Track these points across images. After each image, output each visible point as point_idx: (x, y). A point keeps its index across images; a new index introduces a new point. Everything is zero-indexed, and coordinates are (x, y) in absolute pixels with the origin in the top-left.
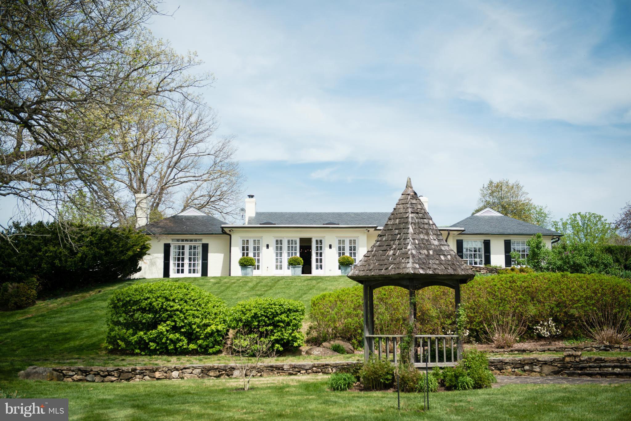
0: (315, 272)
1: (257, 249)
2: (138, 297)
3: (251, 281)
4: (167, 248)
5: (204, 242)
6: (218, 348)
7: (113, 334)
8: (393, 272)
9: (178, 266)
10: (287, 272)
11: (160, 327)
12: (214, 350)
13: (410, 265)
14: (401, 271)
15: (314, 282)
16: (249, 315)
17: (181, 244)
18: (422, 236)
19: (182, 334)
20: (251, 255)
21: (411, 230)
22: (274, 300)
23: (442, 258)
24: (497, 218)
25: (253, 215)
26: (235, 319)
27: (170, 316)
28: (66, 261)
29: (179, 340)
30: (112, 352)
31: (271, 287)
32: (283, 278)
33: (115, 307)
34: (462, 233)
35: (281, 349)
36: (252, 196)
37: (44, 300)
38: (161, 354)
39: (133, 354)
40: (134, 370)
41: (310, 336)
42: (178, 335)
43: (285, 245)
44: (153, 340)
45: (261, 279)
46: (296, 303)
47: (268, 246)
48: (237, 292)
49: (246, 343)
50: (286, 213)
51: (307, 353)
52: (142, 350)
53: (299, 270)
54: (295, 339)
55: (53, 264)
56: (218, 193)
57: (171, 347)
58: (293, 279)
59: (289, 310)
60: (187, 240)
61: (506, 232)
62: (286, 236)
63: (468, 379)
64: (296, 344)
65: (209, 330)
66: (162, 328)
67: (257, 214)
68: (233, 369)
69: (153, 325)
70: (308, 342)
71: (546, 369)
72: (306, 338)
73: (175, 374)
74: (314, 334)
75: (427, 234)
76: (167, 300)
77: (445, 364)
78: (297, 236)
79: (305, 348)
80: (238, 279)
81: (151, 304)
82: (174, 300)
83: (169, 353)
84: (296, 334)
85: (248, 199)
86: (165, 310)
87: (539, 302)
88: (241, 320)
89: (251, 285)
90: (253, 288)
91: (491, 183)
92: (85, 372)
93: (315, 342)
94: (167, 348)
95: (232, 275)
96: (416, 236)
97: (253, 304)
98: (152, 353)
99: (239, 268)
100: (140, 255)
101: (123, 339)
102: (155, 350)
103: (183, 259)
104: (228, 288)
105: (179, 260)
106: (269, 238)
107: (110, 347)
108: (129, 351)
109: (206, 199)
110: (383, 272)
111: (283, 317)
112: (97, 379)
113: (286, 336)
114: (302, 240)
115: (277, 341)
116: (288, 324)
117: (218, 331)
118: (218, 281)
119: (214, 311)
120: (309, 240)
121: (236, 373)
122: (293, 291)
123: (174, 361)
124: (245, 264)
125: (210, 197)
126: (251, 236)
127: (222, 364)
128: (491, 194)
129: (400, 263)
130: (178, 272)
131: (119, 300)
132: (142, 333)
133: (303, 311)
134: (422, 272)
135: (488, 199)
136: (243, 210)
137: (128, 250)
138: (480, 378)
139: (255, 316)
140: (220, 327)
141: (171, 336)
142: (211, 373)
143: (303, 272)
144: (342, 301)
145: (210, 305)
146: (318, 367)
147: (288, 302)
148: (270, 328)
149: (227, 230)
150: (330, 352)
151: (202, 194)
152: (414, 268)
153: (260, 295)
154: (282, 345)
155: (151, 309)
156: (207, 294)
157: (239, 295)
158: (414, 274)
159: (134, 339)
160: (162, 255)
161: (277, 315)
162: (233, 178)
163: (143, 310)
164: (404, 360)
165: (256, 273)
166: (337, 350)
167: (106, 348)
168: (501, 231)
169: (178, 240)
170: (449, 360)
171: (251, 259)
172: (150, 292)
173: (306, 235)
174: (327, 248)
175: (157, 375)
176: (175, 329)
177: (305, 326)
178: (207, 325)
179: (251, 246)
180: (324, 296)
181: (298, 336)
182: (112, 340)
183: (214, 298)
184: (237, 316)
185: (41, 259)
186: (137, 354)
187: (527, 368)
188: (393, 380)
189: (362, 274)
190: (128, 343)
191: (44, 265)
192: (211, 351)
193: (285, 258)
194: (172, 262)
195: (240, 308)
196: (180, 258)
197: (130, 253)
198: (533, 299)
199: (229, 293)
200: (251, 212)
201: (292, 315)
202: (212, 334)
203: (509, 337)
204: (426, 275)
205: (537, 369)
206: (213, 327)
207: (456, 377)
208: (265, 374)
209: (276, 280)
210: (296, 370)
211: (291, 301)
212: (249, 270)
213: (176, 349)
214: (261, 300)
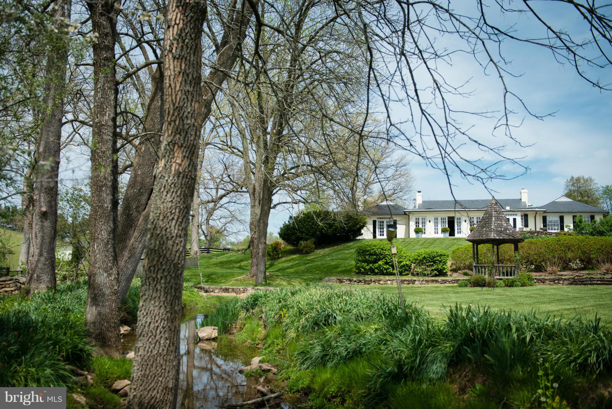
0: (457, 235)
1: (424, 223)
2: (369, 249)
3: (421, 241)
4: (374, 223)
5: (394, 219)
6: (407, 272)
7: (358, 265)
8: (485, 238)
9: (381, 232)
10: (440, 235)
11: (379, 262)
12: (405, 273)
13: (492, 235)
14: (488, 238)
15: (456, 241)
16: (421, 257)
17: (382, 220)
18: (498, 222)
19: (390, 265)
20: (420, 226)
21: (493, 220)
22: (434, 250)
23: (508, 231)
24: (569, 202)
25: (421, 202)
26: (415, 259)
27: (384, 257)
28: (328, 231)
29: (388, 268)
30: (357, 273)
31: (432, 244)
32: (438, 239)
33: (359, 253)
34: (545, 212)
35: (437, 273)
36: (420, 192)
37: (318, 249)
38: (380, 274)
39: (368, 274)
40: (371, 280)
41: (452, 268)
42: (388, 266)
43: (439, 221)
44: (377, 268)
45: (426, 239)
46: (444, 252)
47: (430, 221)
48: (414, 246)
49: (421, 270)
50: (440, 201)
51: (450, 275)
52: (371, 272)
53: (447, 235)
54: (444, 269)
55: (322, 232)
56: (399, 188)
57: (385, 272)
58: (444, 239)
59: (441, 255)
60: (385, 218)
61: (573, 211)
62: (440, 216)
63: (518, 283)
64: (444, 271)
65: (402, 264)
66: (380, 263)
67: (423, 202)
68: (415, 281)
69: (376, 261)
70: (451, 270)
71: (566, 282)
72: (450, 269)
73: (389, 282)
74: (454, 267)
75: (501, 221)
76: (382, 250)
77: (509, 277)
78: (446, 215)
79: (449, 273)
80: (414, 239)
81: (375, 251)
82: (385, 250)
83: (384, 274)
84: (445, 266)
85: (418, 194)
86: (382, 255)
87: (572, 251)
88: (417, 259)
89: (421, 242)
90: (422, 244)
91: (572, 178)
92: (350, 280)
93: (455, 271)
94: (383, 272)
95: (410, 237)
96: (496, 222)
97: (423, 252)
98: (376, 274)
99: (415, 233)
100: (362, 227)
101: (363, 268)
102: (378, 273)
103: (383, 229)
104: (409, 244)
105: (381, 229)
106: (430, 217)
107: (357, 271)
108: (365, 273)
109: (392, 191)
110: (480, 238)
111: (438, 258)
112: (355, 283)
113: (440, 267)
114: (449, 217)
115: (435, 270)
116: (441, 262)
117: (407, 264)
118: (404, 240)
119: (405, 255)
120: (453, 218)
121: (416, 282)
122: (444, 245)
123: (387, 277)
124: (417, 231)
125: (395, 190)
126: (420, 216)
127: (410, 279)
128: (573, 185)
129: (488, 234)
130: (381, 235)
131: (360, 250)
132: (371, 265)
133: (448, 255)
134: (497, 238)
135: (570, 188)
136: (415, 200)
137: (357, 224)
138: (524, 283)
139: (424, 258)
140: (407, 263)
141: (385, 266)
142: (405, 282)
143: (450, 235)
144: (468, 251)
145: (402, 252)
146: (454, 280)
147: (440, 251)
148: (432, 263)
149: (407, 213)
150: (462, 275)
151: (390, 188)
152: (494, 236)
153: (426, 248)
154: (438, 272)
155: (375, 254)
156: (400, 247)
157: (416, 248)
158: (494, 239)
159: (368, 267)
160: (372, 226)
161: (435, 257)
162: (408, 178)
163: (371, 255)
164: (490, 275)
165: (424, 236)
166: (465, 274)
167: (355, 272)
168: (570, 210)
169: (380, 218)
170: (511, 275)
171: (421, 229)
172: (375, 246)
173: (452, 215)
174: (464, 222)
175: (381, 282)
176: (386, 263)
177: (449, 263)
178: (401, 262)
179: (420, 221)
180: (459, 249)
181: (446, 267)
182: (358, 268)
183: (404, 249)
184: (416, 257)
185: (316, 230)
186: (369, 275)
187: (556, 282)
188: (485, 283)
189: (471, 239)
190: (365, 269)
191: (317, 233)
192: (403, 274)
193: (440, 228)
194: (377, 230)
195: (417, 254)
196: (382, 228)
197: (358, 226)
198: (569, 250)
199: (410, 247)
200: (419, 201)
201: (442, 258)
202: (404, 266)
203: (555, 268)
204: (499, 239)
205: (561, 282)
206: (404, 263)
207: (513, 282)
208: (429, 283)
209: (435, 240)
210: (445, 282)
211: (442, 251)
212: (420, 234)
213: (387, 272)
214: (427, 250)
